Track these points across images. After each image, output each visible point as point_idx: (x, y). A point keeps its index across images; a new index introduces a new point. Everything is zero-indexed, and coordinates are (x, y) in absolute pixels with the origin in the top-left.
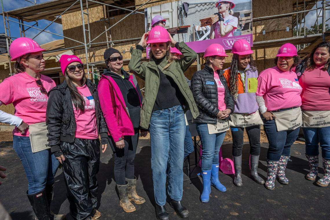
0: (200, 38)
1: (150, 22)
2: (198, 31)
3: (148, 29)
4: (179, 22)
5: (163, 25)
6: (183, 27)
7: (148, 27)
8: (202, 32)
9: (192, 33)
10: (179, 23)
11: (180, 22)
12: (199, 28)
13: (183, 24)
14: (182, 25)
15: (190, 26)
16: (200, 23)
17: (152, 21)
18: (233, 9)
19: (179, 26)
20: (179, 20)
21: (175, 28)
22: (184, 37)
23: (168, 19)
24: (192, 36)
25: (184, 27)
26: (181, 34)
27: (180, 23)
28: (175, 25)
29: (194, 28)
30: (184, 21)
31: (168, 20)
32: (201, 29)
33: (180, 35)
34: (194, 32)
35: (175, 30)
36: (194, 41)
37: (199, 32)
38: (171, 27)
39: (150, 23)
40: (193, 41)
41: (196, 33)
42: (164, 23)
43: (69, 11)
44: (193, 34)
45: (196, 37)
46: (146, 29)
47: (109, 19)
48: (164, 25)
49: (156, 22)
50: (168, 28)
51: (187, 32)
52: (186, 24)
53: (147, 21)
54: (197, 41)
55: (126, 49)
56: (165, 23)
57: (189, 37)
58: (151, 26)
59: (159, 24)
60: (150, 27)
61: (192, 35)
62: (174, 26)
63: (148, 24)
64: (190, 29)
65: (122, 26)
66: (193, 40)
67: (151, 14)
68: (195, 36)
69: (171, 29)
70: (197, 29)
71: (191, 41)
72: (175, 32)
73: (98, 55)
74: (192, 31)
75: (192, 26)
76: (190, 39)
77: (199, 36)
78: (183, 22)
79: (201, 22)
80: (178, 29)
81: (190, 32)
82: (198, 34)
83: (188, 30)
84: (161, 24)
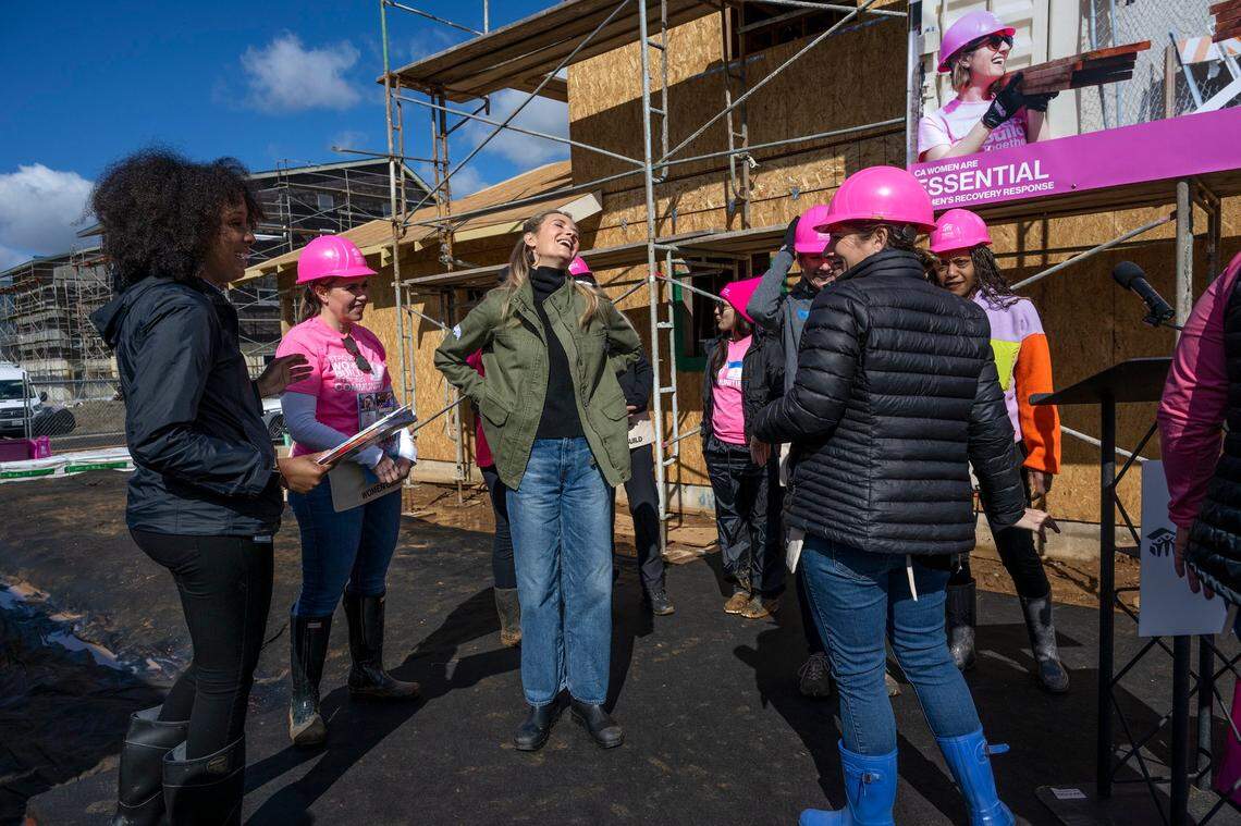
0: (1204, 100)
1: (932, 46)
2: (1193, 67)
3: (923, 79)
4: (1085, 29)
5: (998, 55)
6: (1106, 55)
7: (922, 70)
8: (1223, 65)
9: (1158, 79)
10: (1084, 33)
11: (1090, 31)
12: (1202, 48)
13: (1110, 36)
14: (1106, 43)
15: (1147, 45)
16: (1212, 22)
17: (944, 44)
19: (1086, 49)
20: (1085, 21)
21: (1060, 62)
22: (1110, 101)
23: (1029, 23)
24: (1157, 92)
25: (1113, 53)
26: (1096, 88)
27: (1094, 33)
28: (1065, 47)
29: (1173, 51)
30: (1116, 24)
31: (1027, 29)
32: (1213, 53)
33: (1090, 93)
34: (1173, 69)
35: (1060, 69)
36: (1170, 114)
37: (1200, 69)
38: (1039, 59)
39: (931, 54)
40: (1163, 117)
41: (1180, 77)
42: (1004, 46)
43: (587, 52)
44: (1164, 82)
45: (1183, 95)
46: (913, 81)
47: (744, 62)
48: (1005, 53)
49: (962, 44)
50: (1025, 66)
51: (1128, 76)
52: (1121, 38)
53: (921, 43)
54: (1185, 113)
55: (804, 180)
56: (1009, 43)
57: (1140, 96)
58: (936, 63)
59: (978, 52)
60: (931, 70)
61: (1158, 90)
62: (1056, 55)
63: (925, 60)
64: (1146, 59)
65: (792, 89)
66: (1159, 113)
67: (940, 10)
68: (1178, 93)
69: (1042, 66)
70: (1188, 57)
71: (1147, 120)
72: (1062, 82)
73: (690, 209)
74: (1159, 69)
75: (1160, 43)
76: (1143, 107)
77: (1200, 88)
78: (1108, 29)
79: (1219, 19)
80: (1074, 66)
81: (1148, 77)
82: (1196, 81)
83: (1137, 63)
84: (985, 52)
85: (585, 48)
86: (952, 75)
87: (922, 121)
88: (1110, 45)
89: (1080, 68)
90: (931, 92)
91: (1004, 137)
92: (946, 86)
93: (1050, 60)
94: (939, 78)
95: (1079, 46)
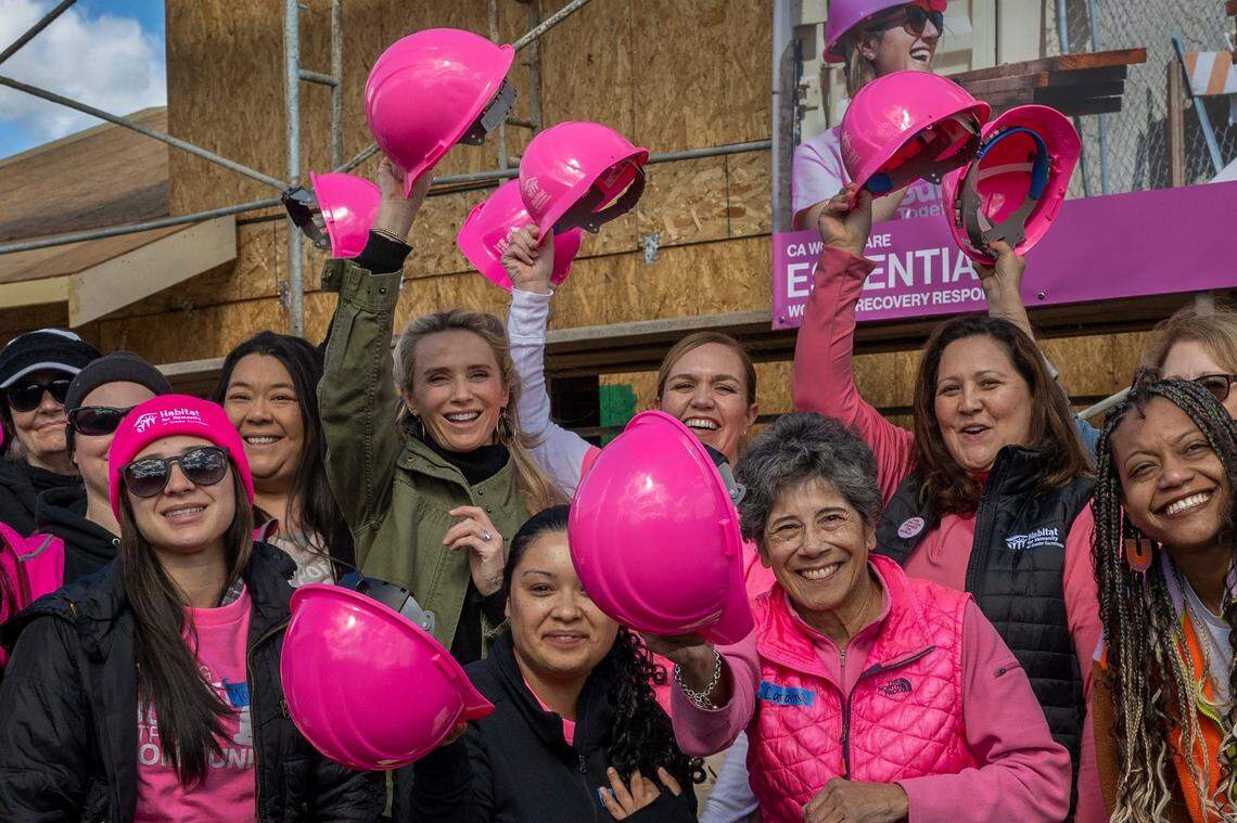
0: (1225, 162)
1: (814, 11)
2: (1208, 100)
3: (800, 72)
4: (1050, 15)
5: (920, 44)
6: (1083, 65)
7: (799, 51)
9: (1158, 116)
10: (1050, 24)
11: (1057, 19)
12: (1219, 74)
13: (1088, 33)
14: (1080, 44)
15: (1140, 55)
17: (834, 11)
19: (1053, 51)
21: (1015, 68)
24: (1156, 141)
25: (1093, 63)
27: (1064, 24)
28: (1022, 48)
29: (1179, 72)
30: (1096, 14)
31: (963, 3)
34: (1180, 103)
35: (1014, 82)
36: (1178, 181)
37: (1217, 107)
38: (983, 60)
39: (812, 27)
40: (1169, 184)
41: (1190, 116)
42: (930, 29)
44: (1167, 122)
45: (1195, 148)
46: (784, 76)
48: (931, 42)
49: (863, 14)
50: (961, 69)
51: (1115, 106)
52: (1105, 38)
53: (795, 3)
54: (1200, 181)
55: (668, 222)
56: (939, 26)
57: (1133, 142)
58: (821, 46)
59: (888, 33)
60: (813, 57)
62: (1010, 57)
63: (802, 36)
64: (1142, 80)
66: (1162, 176)
68: (1188, 142)
69: (988, 73)
70: (1201, 82)
71: (1146, 186)
73: (431, 266)
74: (1160, 98)
75: (1160, 56)
76: (1139, 164)
77: (1219, 139)
78: (1085, 20)
80: (1037, 77)
81: (1144, 109)
82: (1213, 126)
83: (1127, 86)
84: (899, 35)
86: (847, 69)
87: (801, 151)
88: (1088, 47)
89: (1045, 83)
90: (812, 98)
91: (931, 196)
92: (838, 88)
93: (1001, 64)
94: (825, 74)
95: (1043, 45)
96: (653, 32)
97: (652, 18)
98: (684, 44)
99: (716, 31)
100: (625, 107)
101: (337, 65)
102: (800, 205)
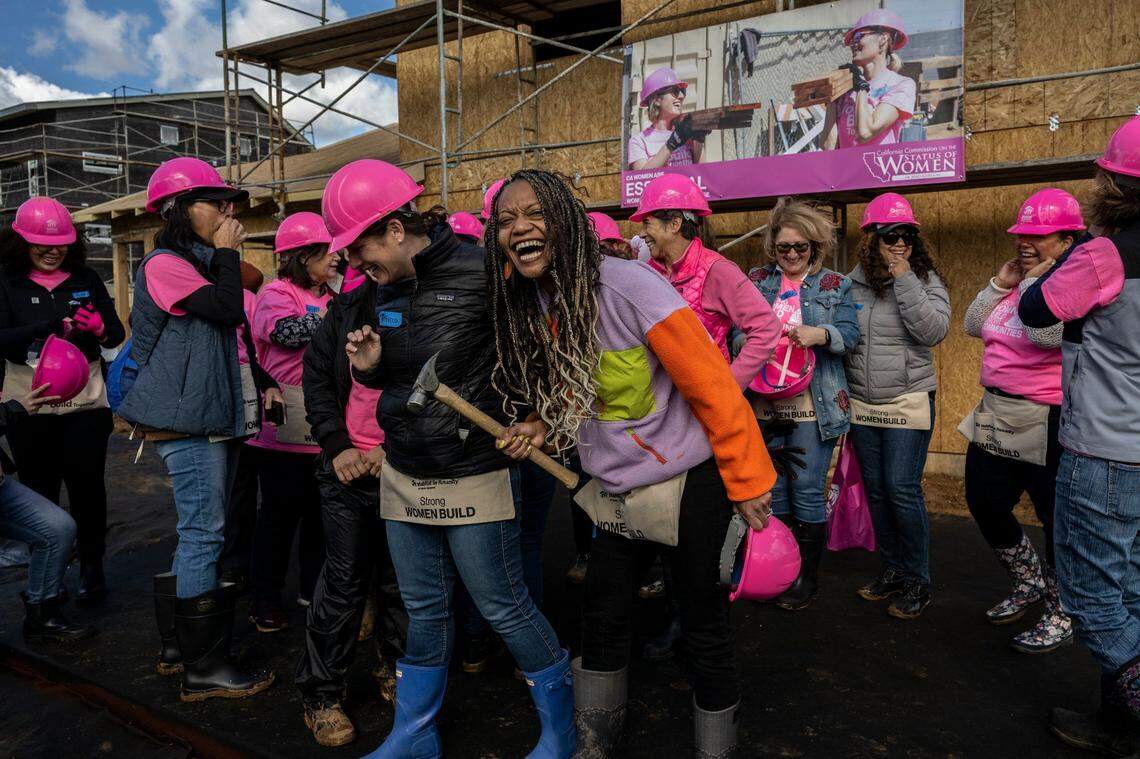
0: (789, 147)
1: (637, 87)
2: (783, 123)
3: (631, 110)
4: (726, 90)
5: (677, 100)
6: (737, 109)
7: (631, 103)
8: (798, 124)
9: (765, 129)
10: (726, 93)
11: (729, 92)
12: (788, 113)
13: (739, 97)
14: (737, 101)
15: (758, 106)
16: (792, 96)
18: (901, 51)
19: (727, 104)
20: (726, 85)
21: (712, 110)
22: (740, 141)
23: (695, 81)
24: (764, 138)
25: (742, 109)
26: (732, 130)
27: (731, 93)
28: (715, 102)
29: (773, 112)
30: (743, 89)
31: (694, 85)
32: (793, 116)
33: (729, 133)
34: (773, 124)
35: (711, 115)
36: (772, 153)
37: (787, 125)
38: (700, 107)
39: (637, 93)
40: (768, 155)
41: (777, 129)
42: (681, 95)
44: (768, 131)
45: (778, 141)
46: (625, 111)
47: (535, 69)
48: (681, 99)
49: (656, 89)
50: (692, 110)
51: (749, 125)
52: (746, 99)
53: (630, 84)
54: (780, 154)
55: (584, 168)
56: (684, 94)
57: (755, 138)
58: (639, 100)
59: (665, 96)
61: (765, 135)
62: (711, 105)
63: (633, 95)
64: (759, 115)
65: (575, 92)
66: (766, 152)
67: (643, 63)
68: (776, 139)
69: (702, 112)
70: (781, 116)
71: (759, 156)
72: (714, 124)
74: (765, 122)
75: (766, 106)
76: (757, 147)
77: (787, 138)
78: (739, 92)
79: (797, 94)
80: (721, 114)
81: (760, 127)
82: (785, 132)
83: (753, 116)
84: (669, 97)
85: (408, 43)
86: (649, 110)
87: (631, 141)
88: (740, 103)
89: (723, 116)
90: (635, 120)
91: (679, 158)
92: (645, 117)
93: (707, 108)
94: (641, 110)
95: (723, 102)
96: (579, 96)
97: (579, 90)
98: (591, 100)
99: (603, 96)
100: (568, 124)
101: (460, 106)
102: (631, 161)
